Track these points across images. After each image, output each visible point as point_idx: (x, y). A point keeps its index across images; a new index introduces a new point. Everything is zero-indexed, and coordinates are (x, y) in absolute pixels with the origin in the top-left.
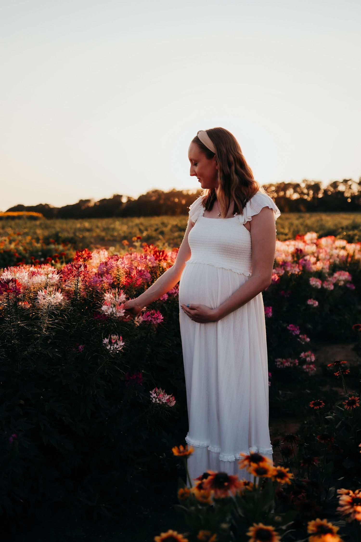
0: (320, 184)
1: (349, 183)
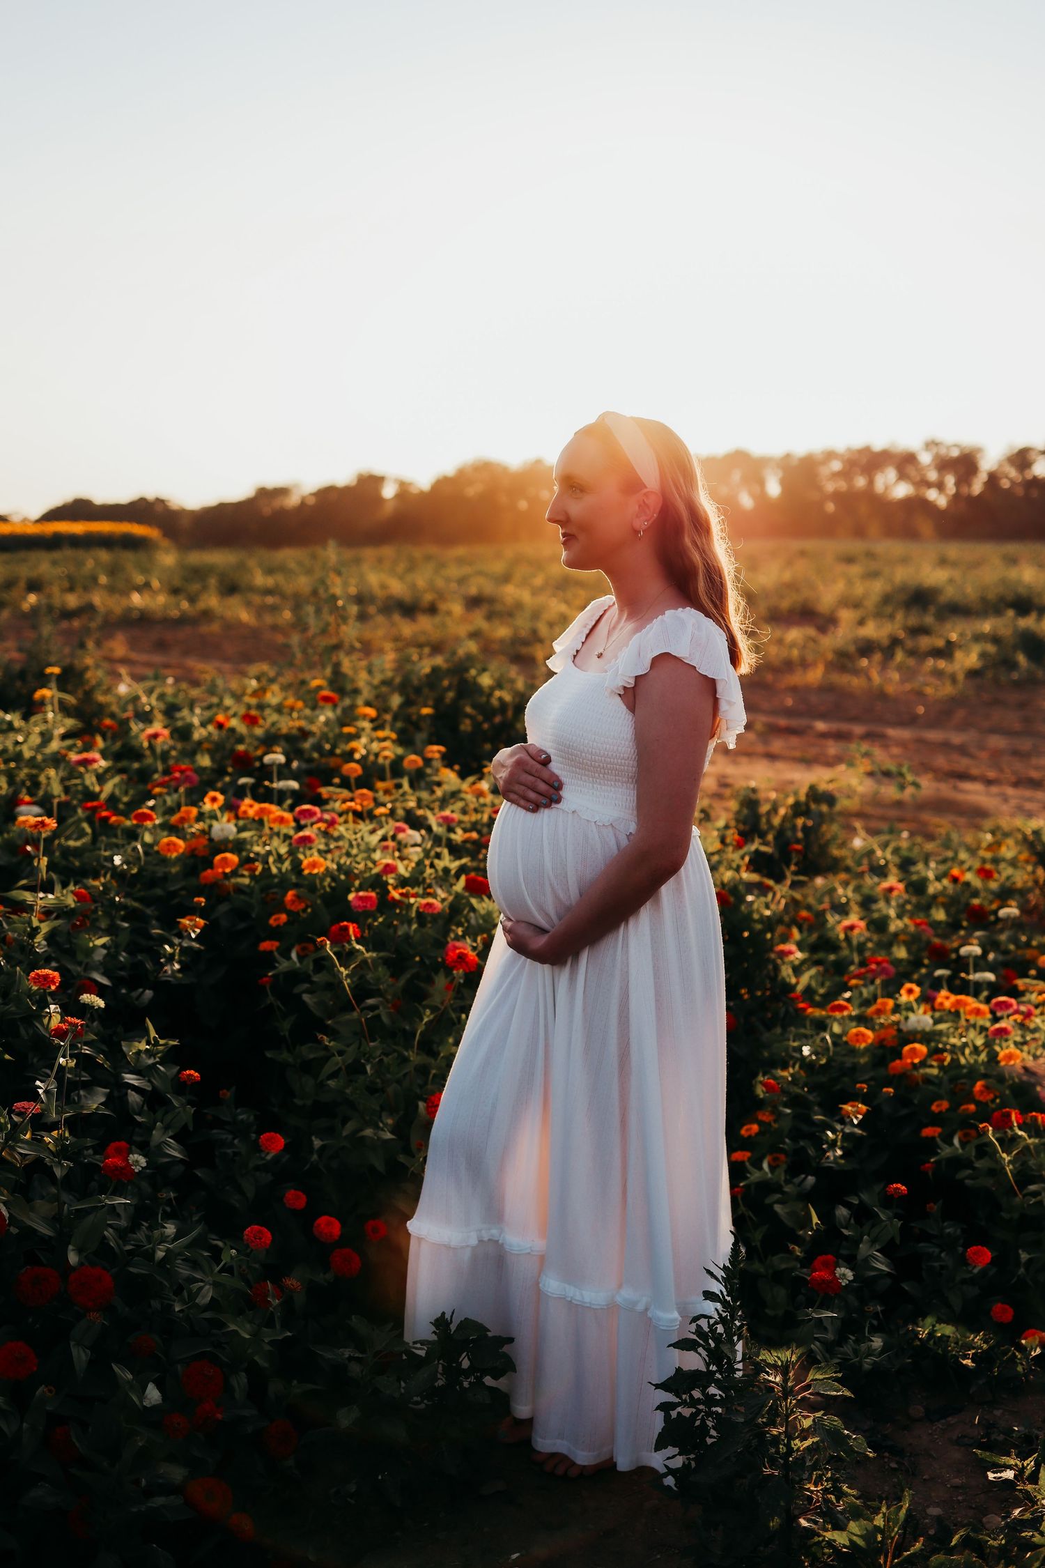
0: (979, 455)
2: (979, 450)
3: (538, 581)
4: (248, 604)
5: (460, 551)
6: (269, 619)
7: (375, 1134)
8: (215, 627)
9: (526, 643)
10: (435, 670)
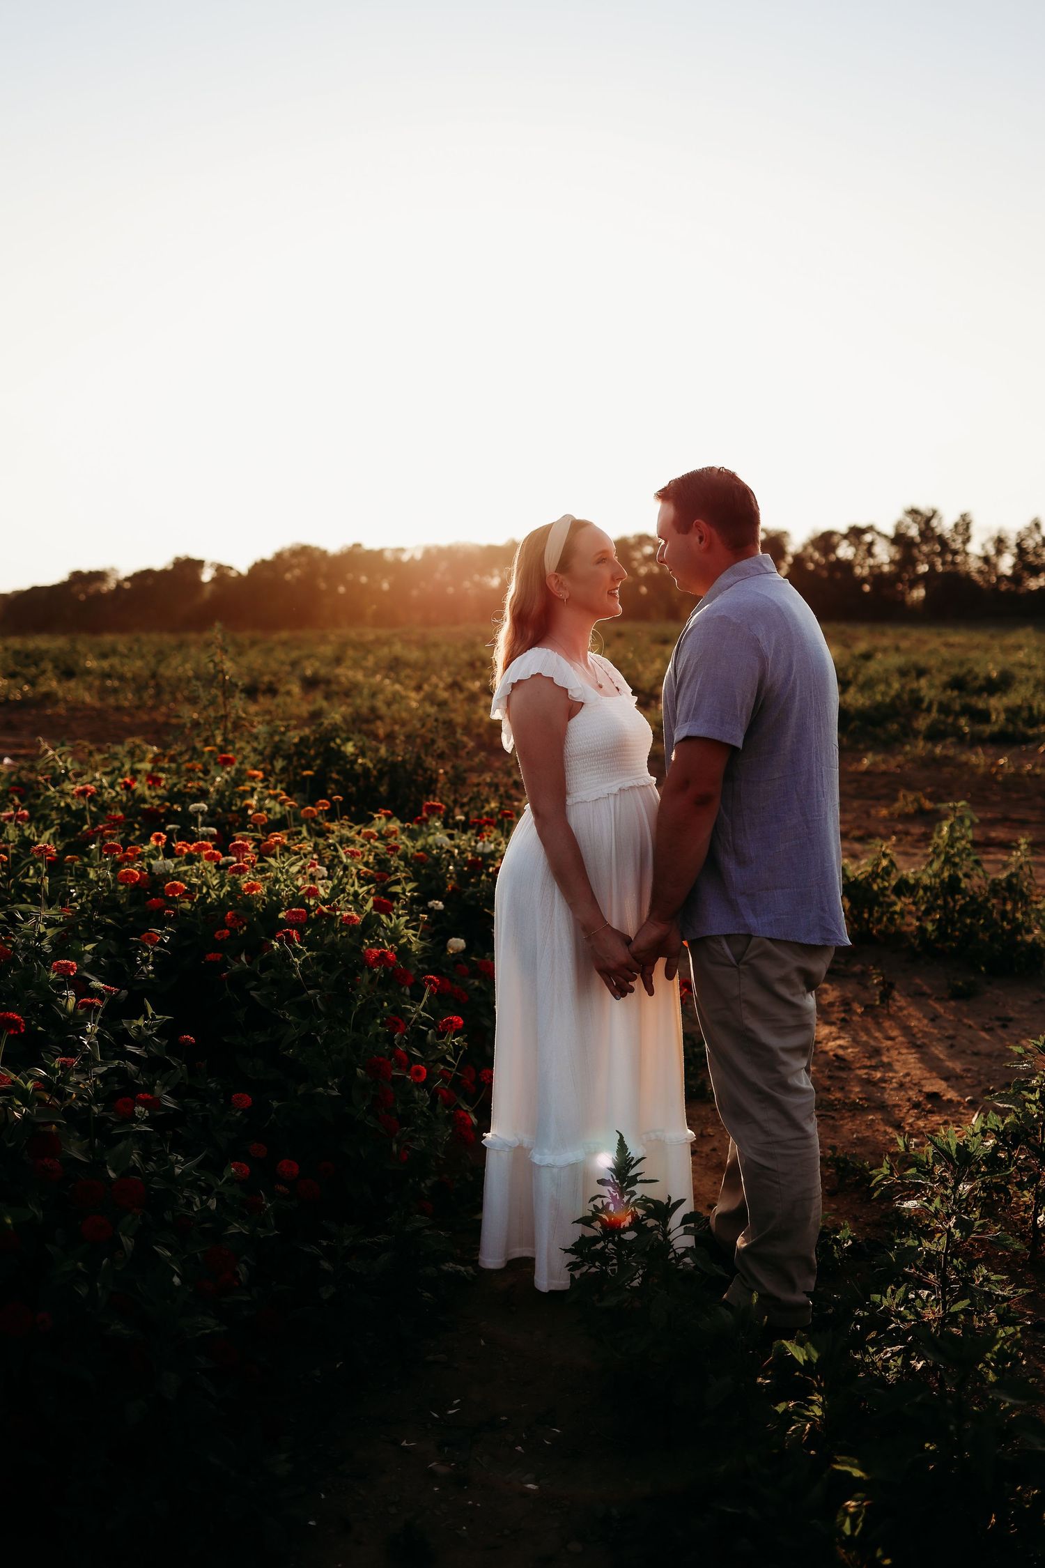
0: (786, 540)
1: (868, 538)
2: (785, 534)
3: (370, 661)
4: (89, 688)
5: (284, 635)
6: (111, 701)
7: (325, 1092)
8: (61, 709)
9: (367, 721)
10: (303, 740)
